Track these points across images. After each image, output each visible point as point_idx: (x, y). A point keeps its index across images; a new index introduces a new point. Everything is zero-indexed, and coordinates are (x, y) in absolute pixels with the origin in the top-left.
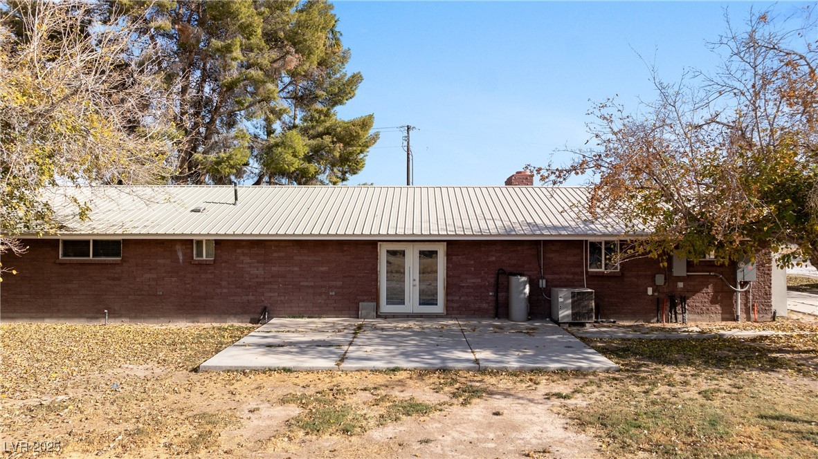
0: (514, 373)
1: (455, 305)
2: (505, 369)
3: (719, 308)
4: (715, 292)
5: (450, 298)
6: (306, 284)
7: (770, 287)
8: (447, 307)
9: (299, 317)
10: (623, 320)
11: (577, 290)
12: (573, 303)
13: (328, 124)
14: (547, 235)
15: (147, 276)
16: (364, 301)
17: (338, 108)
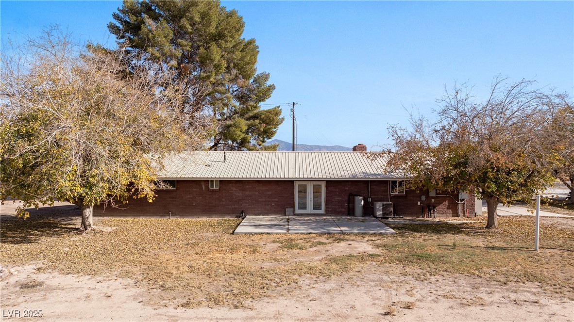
0: (356, 235)
1: (329, 210)
2: (353, 233)
3: (451, 211)
4: (449, 203)
5: (327, 206)
6: (261, 200)
7: (474, 202)
8: (326, 211)
9: (258, 215)
10: (406, 216)
11: (385, 203)
12: (383, 208)
13: (256, 111)
14: (371, 178)
15: (189, 196)
16: (288, 208)
17: (261, 103)
